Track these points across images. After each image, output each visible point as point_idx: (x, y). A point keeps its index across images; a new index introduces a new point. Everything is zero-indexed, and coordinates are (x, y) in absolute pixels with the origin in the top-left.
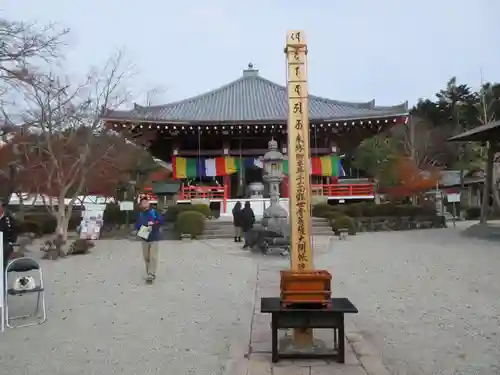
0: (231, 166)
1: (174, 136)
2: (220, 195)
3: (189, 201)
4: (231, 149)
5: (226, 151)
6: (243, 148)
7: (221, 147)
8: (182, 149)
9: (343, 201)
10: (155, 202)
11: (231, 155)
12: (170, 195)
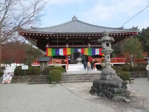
0: (69, 52)
1: (47, 40)
2: (66, 63)
3: (53, 65)
4: (69, 45)
5: (67, 46)
6: (73, 45)
7: (65, 45)
8: (50, 45)
9: (113, 65)
10: (39, 65)
11: (69, 47)
12: (46, 62)
